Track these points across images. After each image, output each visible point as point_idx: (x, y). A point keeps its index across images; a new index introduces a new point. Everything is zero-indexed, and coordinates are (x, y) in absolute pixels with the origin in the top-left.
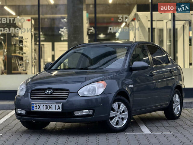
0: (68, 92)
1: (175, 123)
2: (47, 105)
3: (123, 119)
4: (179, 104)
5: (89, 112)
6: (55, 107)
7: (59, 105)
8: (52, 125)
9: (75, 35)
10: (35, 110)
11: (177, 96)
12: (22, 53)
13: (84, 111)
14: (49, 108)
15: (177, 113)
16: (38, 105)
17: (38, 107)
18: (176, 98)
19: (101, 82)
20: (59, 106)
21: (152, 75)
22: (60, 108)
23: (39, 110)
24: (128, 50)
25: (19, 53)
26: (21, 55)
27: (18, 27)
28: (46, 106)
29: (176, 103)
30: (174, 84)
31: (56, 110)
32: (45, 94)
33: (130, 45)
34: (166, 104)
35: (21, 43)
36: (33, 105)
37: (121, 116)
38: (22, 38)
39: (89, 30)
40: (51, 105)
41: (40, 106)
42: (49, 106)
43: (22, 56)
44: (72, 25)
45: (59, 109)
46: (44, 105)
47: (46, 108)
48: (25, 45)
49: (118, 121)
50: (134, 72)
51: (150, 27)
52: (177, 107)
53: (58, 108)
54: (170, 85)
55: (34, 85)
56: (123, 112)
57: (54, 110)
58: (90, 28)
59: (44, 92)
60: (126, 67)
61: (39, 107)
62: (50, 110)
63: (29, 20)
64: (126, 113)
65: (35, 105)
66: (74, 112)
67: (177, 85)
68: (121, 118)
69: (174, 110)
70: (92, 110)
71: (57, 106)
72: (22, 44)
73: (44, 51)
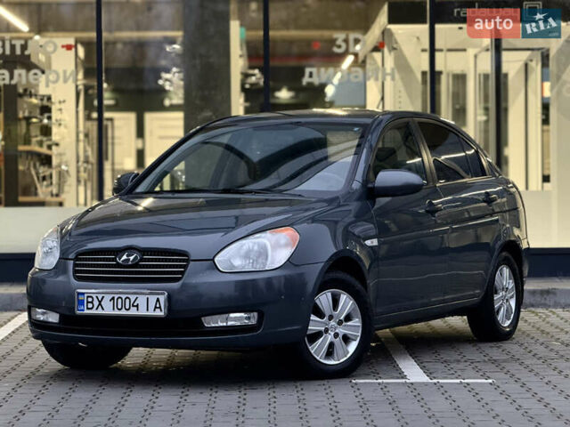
0: (184, 260)
1: (500, 350)
2: (124, 297)
3: (346, 339)
4: (512, 297)
5: (249, 318)
6: (148, 303)
7: (159, 297)
8: (137, 356)
9: (206, 93)
10: (87, 312)
11: (506, 271)
12: (49, 143)
13: (232, 315)
14: (127, 307)
15: (507, 323)
16: (95, 299)
17: (96, 303)
18: (505, 277)
19: (282, 231)
20: (158, 300)
21: (432, 211)
22: (160, 307)
23: (100, 311)
24: (362, 137)
25: (40, 144)
26: (44, 150)
27: (36, 67)
28: (120, 300)
29: (504, 293)
30: (498, 238)
31: (151, 313)
32: (118, 265)
33: (369, 121)
34: (474, 295)
35: (46, 115)
36: (81, 298)
37: (341, 331)
38: (49, 98)
39: (246, 76)
40: (135, 296)
41: (103, 301)
42: (128, 300)
43: (47, 152)
44: (198, 62)
45: (158, 310)
46: (113, 298)
47: (120, 307)
48: (57, 120)
49: (331, 345)
50: (382, 201)
51: (426, 67)
52: (504, 303)
53: (156, 307)
54: (486, 239)
55: (84, 238)
56: (348, 318)
57: (142, 312)
58: (251, 72)
59: (114, 260)
60: (356, 185)
61: (100, 304)
62: (133, 312)
63: (69, 47)
64: (357, 322)
65: (88, 297)
66: (203, 319)
67: (508, 239)
68: (340, 336)
69: (498, 312)
70: (256, 314)
71: (153, 299)
72: (49, 118)
73: (113, 138)
